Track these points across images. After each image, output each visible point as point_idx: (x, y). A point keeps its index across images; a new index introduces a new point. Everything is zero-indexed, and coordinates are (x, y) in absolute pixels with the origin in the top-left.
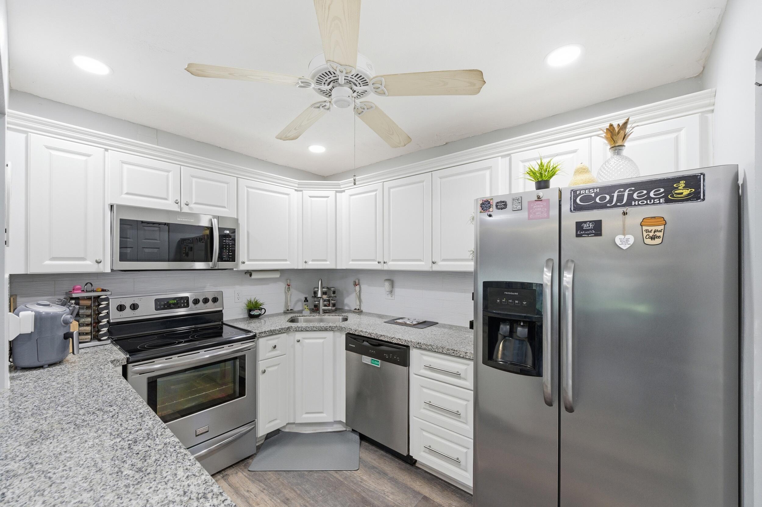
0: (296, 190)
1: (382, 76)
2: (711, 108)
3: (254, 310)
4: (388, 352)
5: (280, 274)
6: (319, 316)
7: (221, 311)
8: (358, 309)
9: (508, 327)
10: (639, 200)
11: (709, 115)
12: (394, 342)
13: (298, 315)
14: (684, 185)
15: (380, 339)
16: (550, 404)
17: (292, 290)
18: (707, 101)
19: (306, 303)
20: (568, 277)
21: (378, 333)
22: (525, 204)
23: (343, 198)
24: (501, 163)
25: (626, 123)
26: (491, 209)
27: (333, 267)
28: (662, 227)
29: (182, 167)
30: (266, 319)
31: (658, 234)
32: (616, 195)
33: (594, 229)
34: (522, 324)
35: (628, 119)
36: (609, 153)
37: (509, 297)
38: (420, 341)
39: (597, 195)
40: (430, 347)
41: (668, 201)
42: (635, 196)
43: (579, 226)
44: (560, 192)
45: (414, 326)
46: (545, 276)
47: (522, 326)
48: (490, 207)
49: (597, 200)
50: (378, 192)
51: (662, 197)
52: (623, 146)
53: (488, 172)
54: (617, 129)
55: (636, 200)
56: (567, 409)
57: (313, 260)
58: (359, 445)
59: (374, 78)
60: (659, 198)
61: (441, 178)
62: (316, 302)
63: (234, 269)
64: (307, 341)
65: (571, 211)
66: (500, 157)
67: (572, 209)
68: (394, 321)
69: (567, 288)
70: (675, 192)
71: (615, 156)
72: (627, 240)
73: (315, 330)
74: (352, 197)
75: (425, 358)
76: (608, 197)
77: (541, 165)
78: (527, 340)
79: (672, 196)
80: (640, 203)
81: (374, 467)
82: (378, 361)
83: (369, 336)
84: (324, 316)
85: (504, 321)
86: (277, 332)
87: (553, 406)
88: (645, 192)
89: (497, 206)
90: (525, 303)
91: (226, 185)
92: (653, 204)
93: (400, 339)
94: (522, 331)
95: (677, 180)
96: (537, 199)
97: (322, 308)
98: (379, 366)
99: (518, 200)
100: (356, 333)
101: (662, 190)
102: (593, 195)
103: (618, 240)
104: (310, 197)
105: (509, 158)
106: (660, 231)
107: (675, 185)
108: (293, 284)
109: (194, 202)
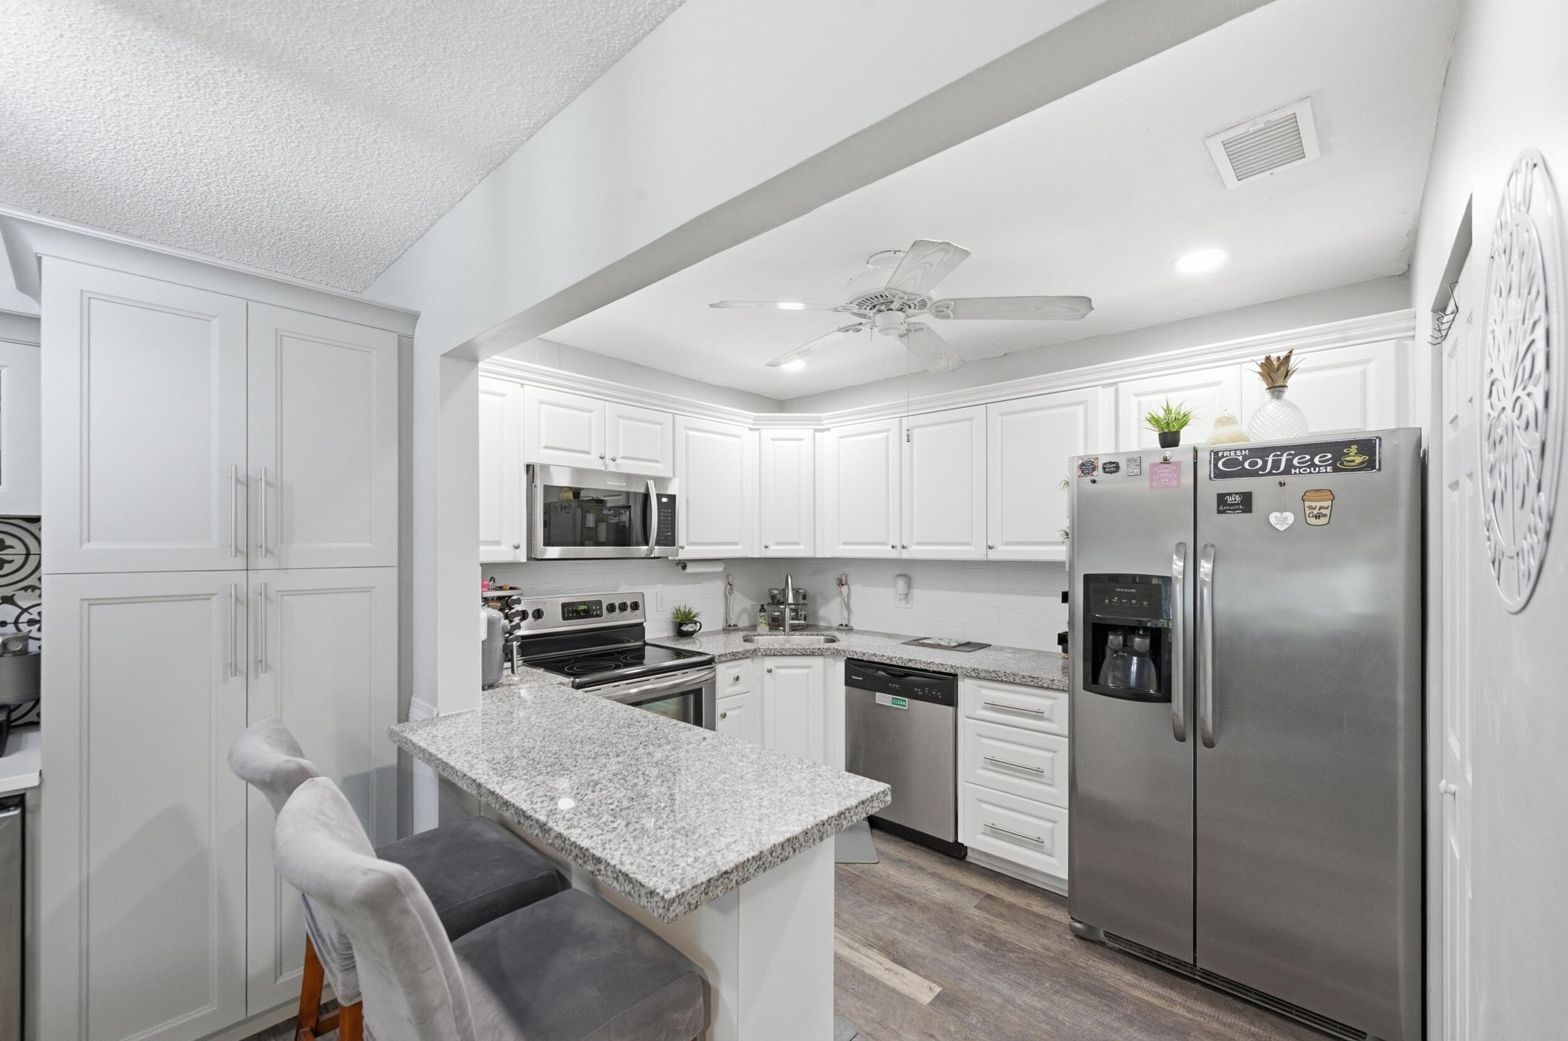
0: (751, 429)
1: (951, 300)
2: (1411, 333)
3: (687, 624)
4: (922, 686)
5: (723, 565)
6: (785, 635)
7: (642, 624)
8: (846, 625)
9: (1121, 638)
10: (1300, 468)
11: (1409, 343)
12: (931, 669)
13: (752, 634)
14: (1356, 451)
15: (907, 665)
16: (1181, 738)
17: (736, 593)
18: (1404, 325)
19: (763, 614)
20: (1205, 567)
21: (904, 657)
22: (1146, 466)
23: (827, 440)
24: (1103, 397)
25: (1288, 358)
26: (1095, 473)
27: (809, 554)
28: (1329, 503)
29: (607, 403)
30: (702, 640)
31: (1324, 511)
32: (1270, 459)
33: (1242, 503)
34: (1141, 632)
35: (1291, 352)
36: (1267, 395)
37: (1121, 596)
38: (976, 667)
39: (1245, 458)
40: (993, 675)
41: (1336, 470)
42: (1295, 462)
43: (1221, 498)
44: (1195, 451)
45: (954, 648)
46: (1174, 566)
47: (1142, 636)
48: (1094, 469)
49: (1246, 465)
50: (890, 432)
51: (1329, 465)
52: (1286, 386)
53: (1080, 409)
54: (1276, 364)
55: (1297, 467)
56: (1205, 744)
57: (778, 544)
58: (870, 834)
59: (938, 302)
60: (1326, 466)
61: (1002, 414)
62: (776, 614)
63: (670, 558)
64: (782, 671)
65: (1210, 478)
66: (1100, 387)
67: (1212, 476)
68: (918, 642)
69: (1204, 582)
70: (1346, 459)
71: (1274, 400)
72: (1286, 518)
73: (795, 655)
74: (842, 440)
75: (984, 692)
76: (1260, 462)
77: (1168, 411)
78: (1148, 654)
79: (1342, 464)
80: (1301, 471)
81: (901, 861)
82: (905, 701)
83: (888, 662)
84: (792, 635)
85: (1115, 629)
86: (740, 656)
87: (1187, 740)
88: (1308, 457)
89: (1104, 469)
90: (1145, 603)
91: (659, 427)
92: (1319, 472)
93: (942, 665)
94: (1140, 642)
95: (1348, 444)
96: (1162, 461)
97: (789, 622)
98: (906, 708)
99: (1136, 460)
100: (865, 658)
101: (1329, 456)
102: (1241, 458)
103: (1274, 518)
104: (773, 440)
105: (1113, 388)
106: (1327, 508)
107: (1345, 451)
108: (737, 582)
109: (620, 456)
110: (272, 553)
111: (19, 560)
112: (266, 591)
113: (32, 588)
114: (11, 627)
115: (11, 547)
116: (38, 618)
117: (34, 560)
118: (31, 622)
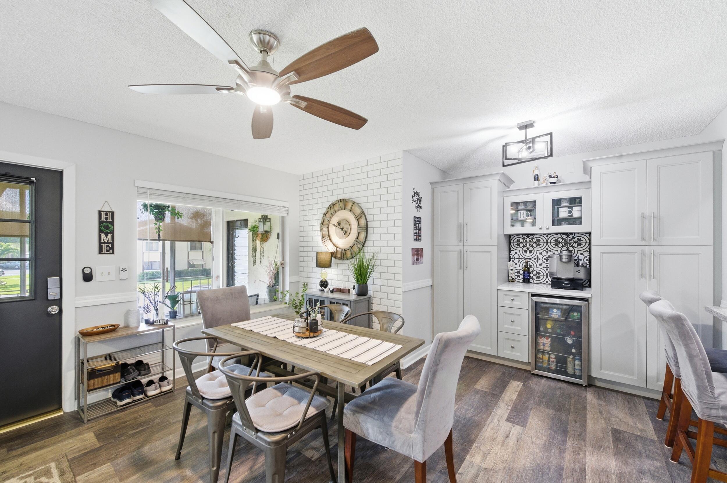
110: (655, 240)
111: (584, 244)
112: (653, 253)
113: (587, 251)
114: (582, 261)
115: (583, 240)
116: (588, 259)
117: (588, 244)
118: (587, 260)
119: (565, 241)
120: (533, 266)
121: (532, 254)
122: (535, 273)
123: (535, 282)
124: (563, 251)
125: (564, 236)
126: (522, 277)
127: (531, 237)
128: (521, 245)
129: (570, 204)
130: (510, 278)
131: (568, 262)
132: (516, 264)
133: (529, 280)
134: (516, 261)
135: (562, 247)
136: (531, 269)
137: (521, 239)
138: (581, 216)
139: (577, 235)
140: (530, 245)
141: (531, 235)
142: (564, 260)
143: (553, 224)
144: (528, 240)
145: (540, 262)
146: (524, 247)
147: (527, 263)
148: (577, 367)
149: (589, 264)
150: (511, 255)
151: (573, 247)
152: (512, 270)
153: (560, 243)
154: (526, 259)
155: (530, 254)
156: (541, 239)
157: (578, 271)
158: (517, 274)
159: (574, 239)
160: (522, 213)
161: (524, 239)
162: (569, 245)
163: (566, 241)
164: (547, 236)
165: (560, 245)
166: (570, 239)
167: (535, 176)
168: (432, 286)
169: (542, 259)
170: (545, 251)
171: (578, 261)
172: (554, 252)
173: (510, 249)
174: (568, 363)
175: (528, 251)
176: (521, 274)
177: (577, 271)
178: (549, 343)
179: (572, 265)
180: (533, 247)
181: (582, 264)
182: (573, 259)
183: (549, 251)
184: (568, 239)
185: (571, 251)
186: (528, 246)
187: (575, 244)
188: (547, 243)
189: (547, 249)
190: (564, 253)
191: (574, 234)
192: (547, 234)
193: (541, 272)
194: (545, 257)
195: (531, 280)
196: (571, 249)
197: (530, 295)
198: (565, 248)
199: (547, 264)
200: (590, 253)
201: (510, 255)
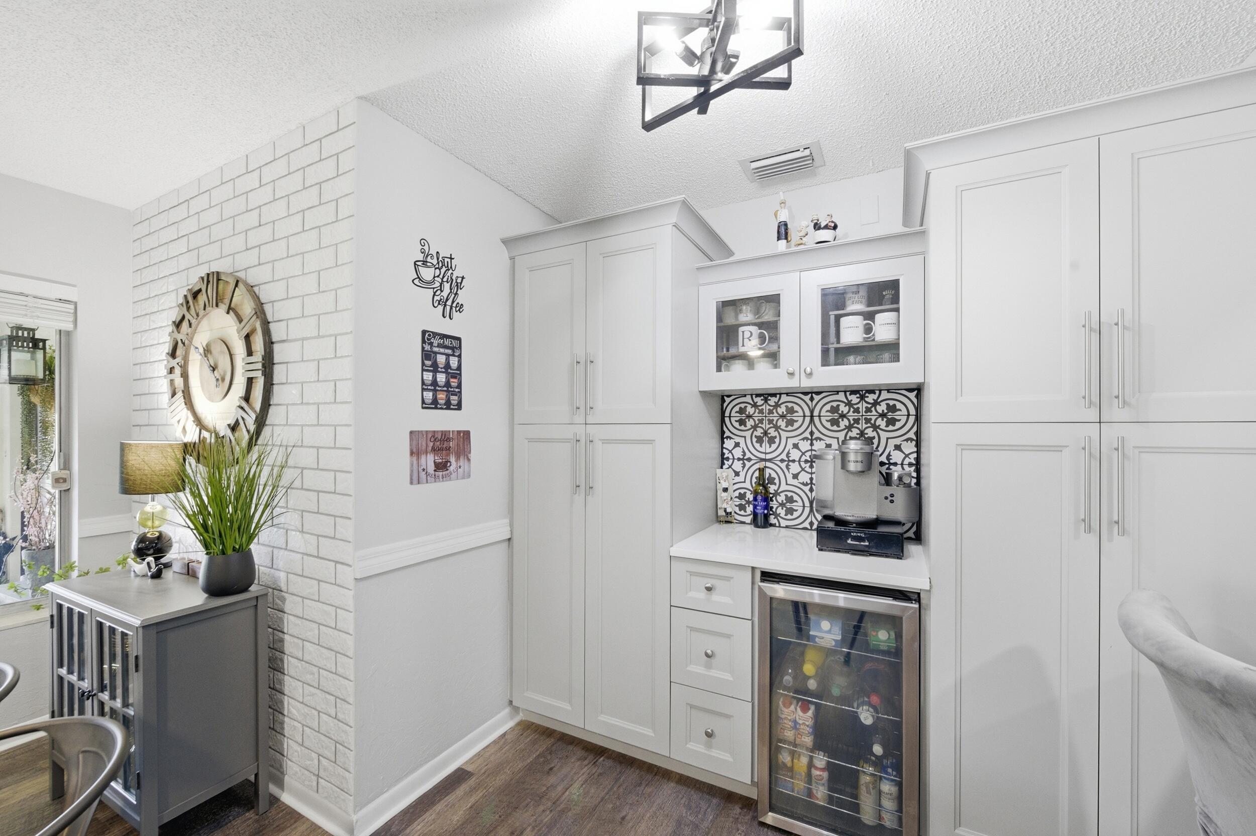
110: (1129, 405)
111: (904, 420)
112: (1120, 446)
113: (911, 440)
114: (899, 467)
115: (900, 410)
116: (914, 462)
117: (912, 419)
118: (910, 465)
119: (857, 411)
120: (777, 481)
121: (774, 446)
122: (781, 498)
123: (784, 523)
124: (851, 438)
125: (854, 399)
126: (750, 509)
127: (772, 401)
128: (750, 423)
129: (869, 304)
130: (721, 513)
131: (863, 472)
132: (737, 474)
133: (766, 517)
134: (737, 466)
135: (849, 428)
136: (772, 489)
137: (749, 406)
138: (899, 339)
139: (885, 395)
140: (770, 422)
141: (774, 395)
142: (852, 467)
143: (825, 363)
144: (766, 408)
145: (795, 468)
146: (755, 427)
147: (762, 471)
148: (889, 804)
149: (914, 475)
150: (725, 451)
151: (875, 428)
152: (725, 490)
153: (843, 416)
154: (762, 460)
155: (770, 447)
156: (796, 408)
157: (890, 498)
158: (738, 502)
159: (878, 407)
160: (747, 335)
161: (755, 405)
162: (866, 423)
163: (859, 412)
164: (812, 399)
165: (844, 423)
166: (869, 406)
167: (779, 227)
168: (509, 539)
169: (799, 461)
170: (807, 439)
171: (888, 469)
172: (829, 441)
173: (723, 433)
174: (863, 789)
175: (766, 439)
176: (748, 502)
177: (886, 498)
178: (810, 722)
179: (874, 479)
180: (777, 428)
181: (900, 478)
182: (876, 465)
183: (817, 439)
184: (862, 406)
185: (870, 441)
186: (765, 425)
187: (880, 419)
188: (812, 416)
189: (812, 433)
190: (853, 445)
191: (877, 392)
192: (812, 393)
193: (796, 497)
194: (807, 457)
195: (772, 517)
196: (870, 433)
197: (758, 575)
198: (855, 432)
199: (812, 473)
200: (918, 445)
201: (722, 451)
